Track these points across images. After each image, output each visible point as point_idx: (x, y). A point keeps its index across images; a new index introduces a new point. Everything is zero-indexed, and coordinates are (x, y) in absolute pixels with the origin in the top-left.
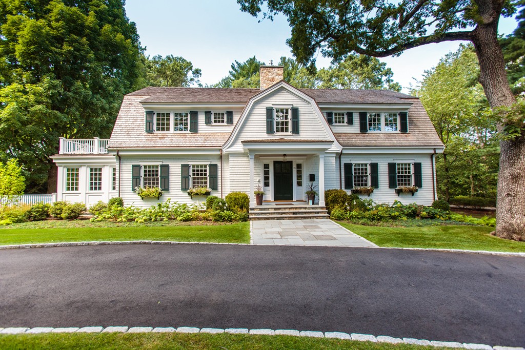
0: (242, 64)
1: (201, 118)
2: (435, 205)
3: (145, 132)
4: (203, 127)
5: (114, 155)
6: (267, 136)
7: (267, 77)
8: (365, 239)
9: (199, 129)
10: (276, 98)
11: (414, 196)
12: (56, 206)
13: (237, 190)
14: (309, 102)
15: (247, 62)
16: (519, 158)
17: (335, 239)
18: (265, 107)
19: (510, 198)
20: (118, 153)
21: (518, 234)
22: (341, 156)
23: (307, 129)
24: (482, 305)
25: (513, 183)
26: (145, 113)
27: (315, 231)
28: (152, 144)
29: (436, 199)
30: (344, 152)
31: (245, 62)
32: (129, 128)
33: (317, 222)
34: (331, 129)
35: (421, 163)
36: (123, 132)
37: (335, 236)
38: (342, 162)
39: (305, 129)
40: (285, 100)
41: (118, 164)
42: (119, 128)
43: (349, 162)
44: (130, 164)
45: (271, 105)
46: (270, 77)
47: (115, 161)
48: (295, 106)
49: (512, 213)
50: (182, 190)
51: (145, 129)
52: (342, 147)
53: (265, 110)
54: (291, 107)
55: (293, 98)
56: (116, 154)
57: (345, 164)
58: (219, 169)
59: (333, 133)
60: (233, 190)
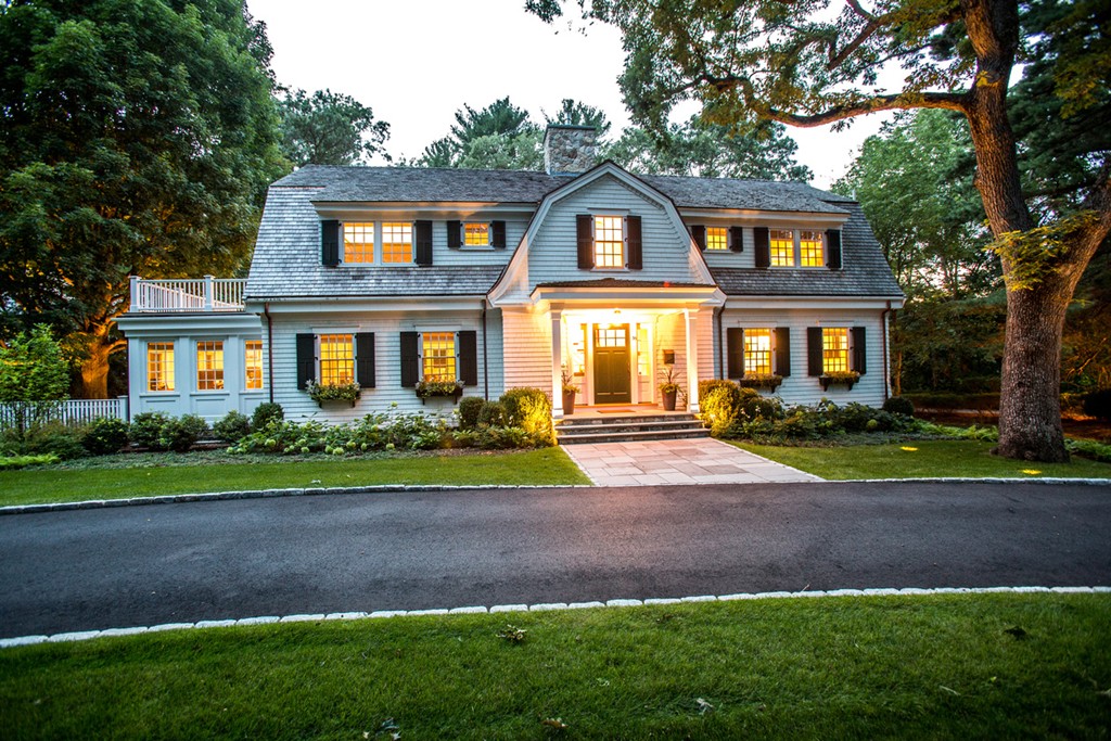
0: (479, 111)
1: (440, 235)
2: (890, 405)
3: (320, 264)
4: (442, 253)
5: (258, 314)
6: (578, 274)
7: (562, 147)
8: (795, 470)
9: (434, 258)
10: (596, 196)
11: (853, 391)
12: (143, 423)
13: (521, 385)
14: (661, 206)
15: (491, 107)
16: (1039, 321)
17: (744, 471)
18: (574, 215)
19: (1022, 390)
20: (266, 311)
21: (1033, 450)
22: (723, 315)
23: (657, 260)
24: (1016, 548)
25: (1027, 364)
26: (320, 225)
27: (698, 459)
28: (339, 290)
29: (890, 394)
30: (729, 306)
31: (487, 108)
32: (285, 256)
33: (691, 444)
34: (704, 260)
35: (864, 328)
36: (273, 265)
37: (740, 467)
38: (723, 325)
39: (653, 260)
40: (615, 201)
41: (267, 332)
42: (264, 257)
43: (736, 326)
44: (292, 331)
45: (585, 210)
46: (568, 147)
47: (260, 325)
48: (635, 213)
49: (1025, 415)
50: (402, 386)
51: (320, 259)
52: (726, 297)
53: (575, 219)
54: (626, 214)
55: (629, 197)
56: (261, 311)
57: (729, 329)
58: (479, 342)
59: (709, 269)
60: (515, 385)
